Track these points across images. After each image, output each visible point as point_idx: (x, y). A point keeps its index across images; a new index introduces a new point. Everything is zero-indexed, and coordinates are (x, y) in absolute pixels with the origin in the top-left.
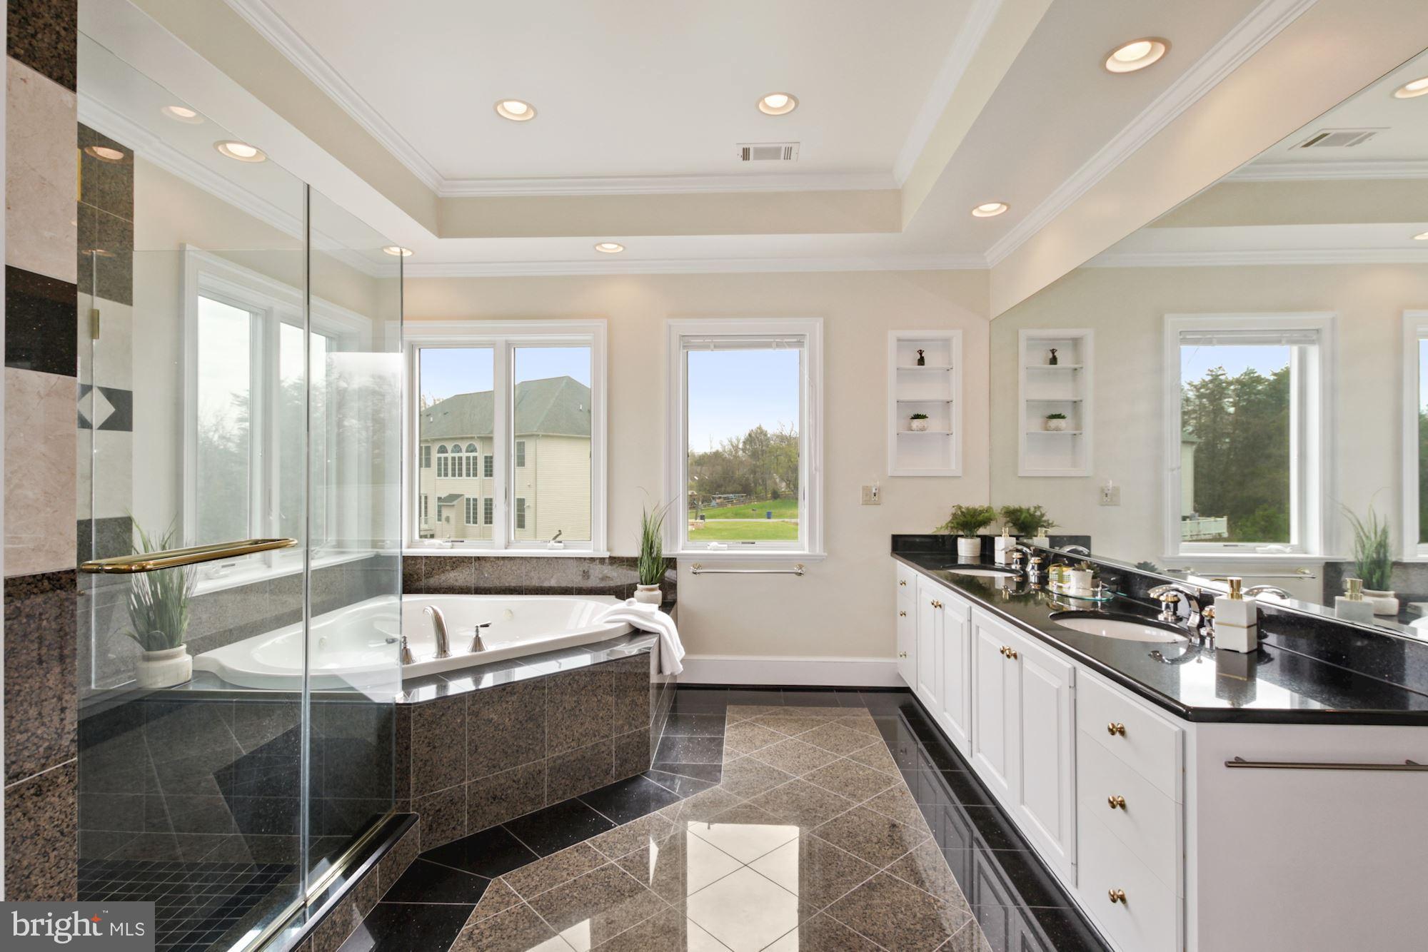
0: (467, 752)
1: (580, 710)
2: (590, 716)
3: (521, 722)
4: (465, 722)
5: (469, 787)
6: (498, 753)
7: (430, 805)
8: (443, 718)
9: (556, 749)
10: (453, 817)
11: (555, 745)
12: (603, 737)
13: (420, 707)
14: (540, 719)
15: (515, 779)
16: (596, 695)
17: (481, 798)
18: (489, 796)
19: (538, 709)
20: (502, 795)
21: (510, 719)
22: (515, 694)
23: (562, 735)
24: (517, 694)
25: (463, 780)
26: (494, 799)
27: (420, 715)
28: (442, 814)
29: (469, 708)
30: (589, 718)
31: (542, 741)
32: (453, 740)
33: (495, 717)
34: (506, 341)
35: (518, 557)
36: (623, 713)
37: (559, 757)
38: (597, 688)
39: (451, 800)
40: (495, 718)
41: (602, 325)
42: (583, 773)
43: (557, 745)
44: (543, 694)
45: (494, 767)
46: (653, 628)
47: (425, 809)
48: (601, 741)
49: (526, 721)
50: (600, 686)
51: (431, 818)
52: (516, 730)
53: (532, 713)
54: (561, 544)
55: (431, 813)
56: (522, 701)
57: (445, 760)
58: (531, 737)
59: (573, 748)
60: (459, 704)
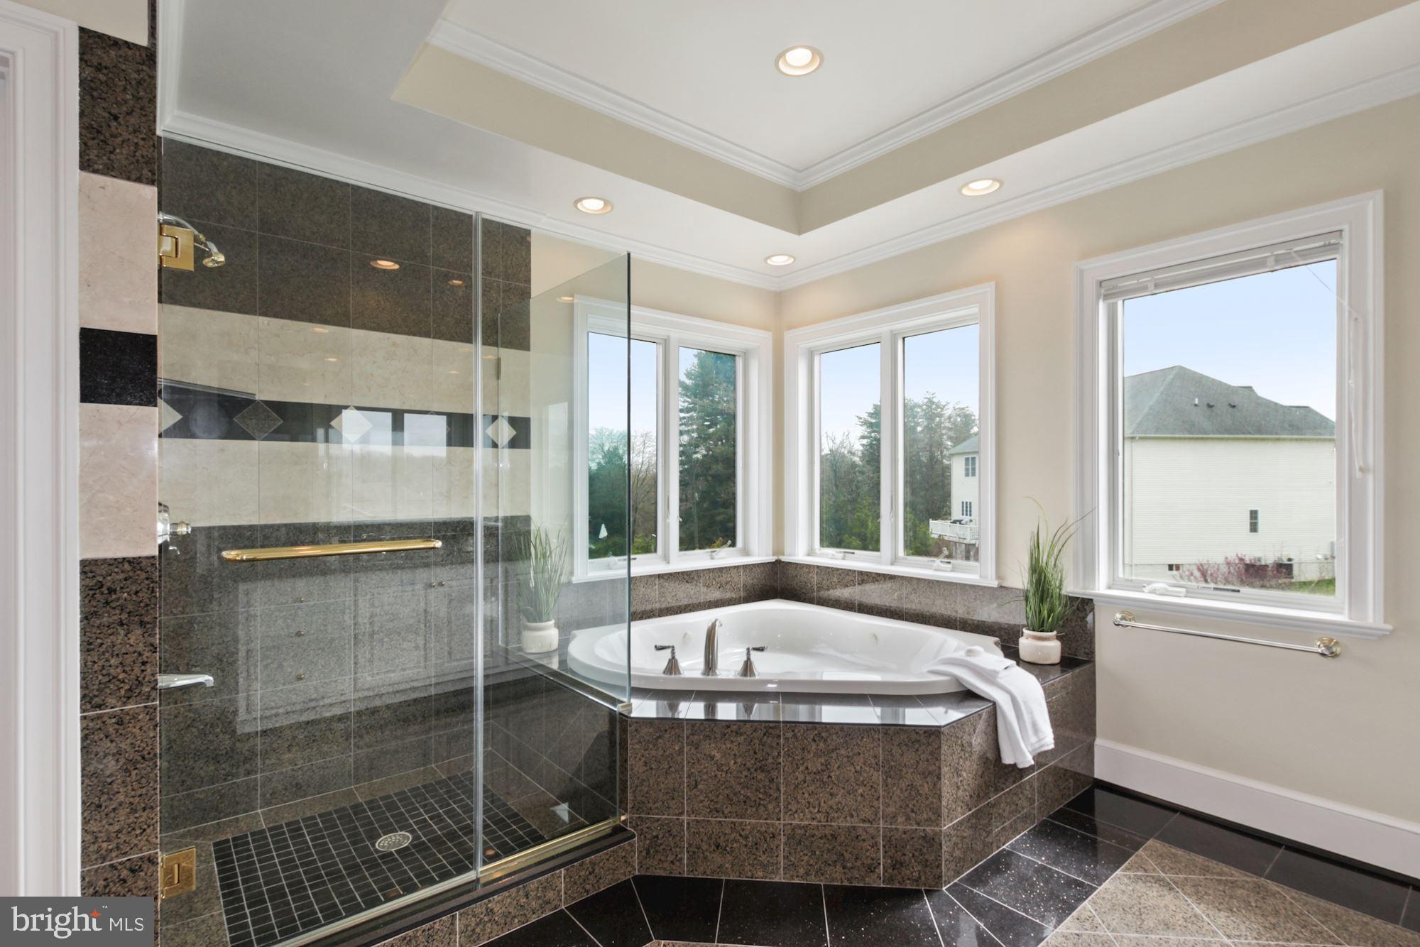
0: (685, 785)
1: (830, 777)
2: (843, 788)
3: (749, 770)
4: (683, 751)
5: (688, 824)
6: (721, 797)
7: (648, 828)
8: (660, 741)
9: (796, 816)
10: (671, 850)
11: (794, 810)
12: (864, 821)
13: (636, 723)
14: (775, 774)
15: (742, 833)
16: (853, 764)
17: (702, 841)
18: (711, 842)
19: (770, 760)
20: (727, 846)
21: (735, 763)
22: (741, 735)
23: (803, 801)
24: (745, 736)
25: (682, 813)
26: (718, 847)
27: (636, 730)
28: (659, 841)
29: (688, 737)
30: (842, 791)
31: (777, 799)
32: (670, 767)
33: (716, 754)
34: (892, 331)
35: (899, 576)
36: (895, 798)
37: (799, 827)
38: (855, 755)
39: (669, 831)
40: (718, 756)
41: (989, 289)
42: (835, 857)
43: (796, 811)
44: (778, 744)
45: (718, 811)
46: (987, 693)
47: (642, 829)
48: (861, 825)
49: (756, 770)
50: (859, 754)
51: (648, 842)
52: (743, 777)
53: (763, 763)
54: (950, 566)
55: (649, 836)
56: (750, 744)
57: (662, 786)
58: (762, 790)
59: (820, 822)
60: (677, 730)
